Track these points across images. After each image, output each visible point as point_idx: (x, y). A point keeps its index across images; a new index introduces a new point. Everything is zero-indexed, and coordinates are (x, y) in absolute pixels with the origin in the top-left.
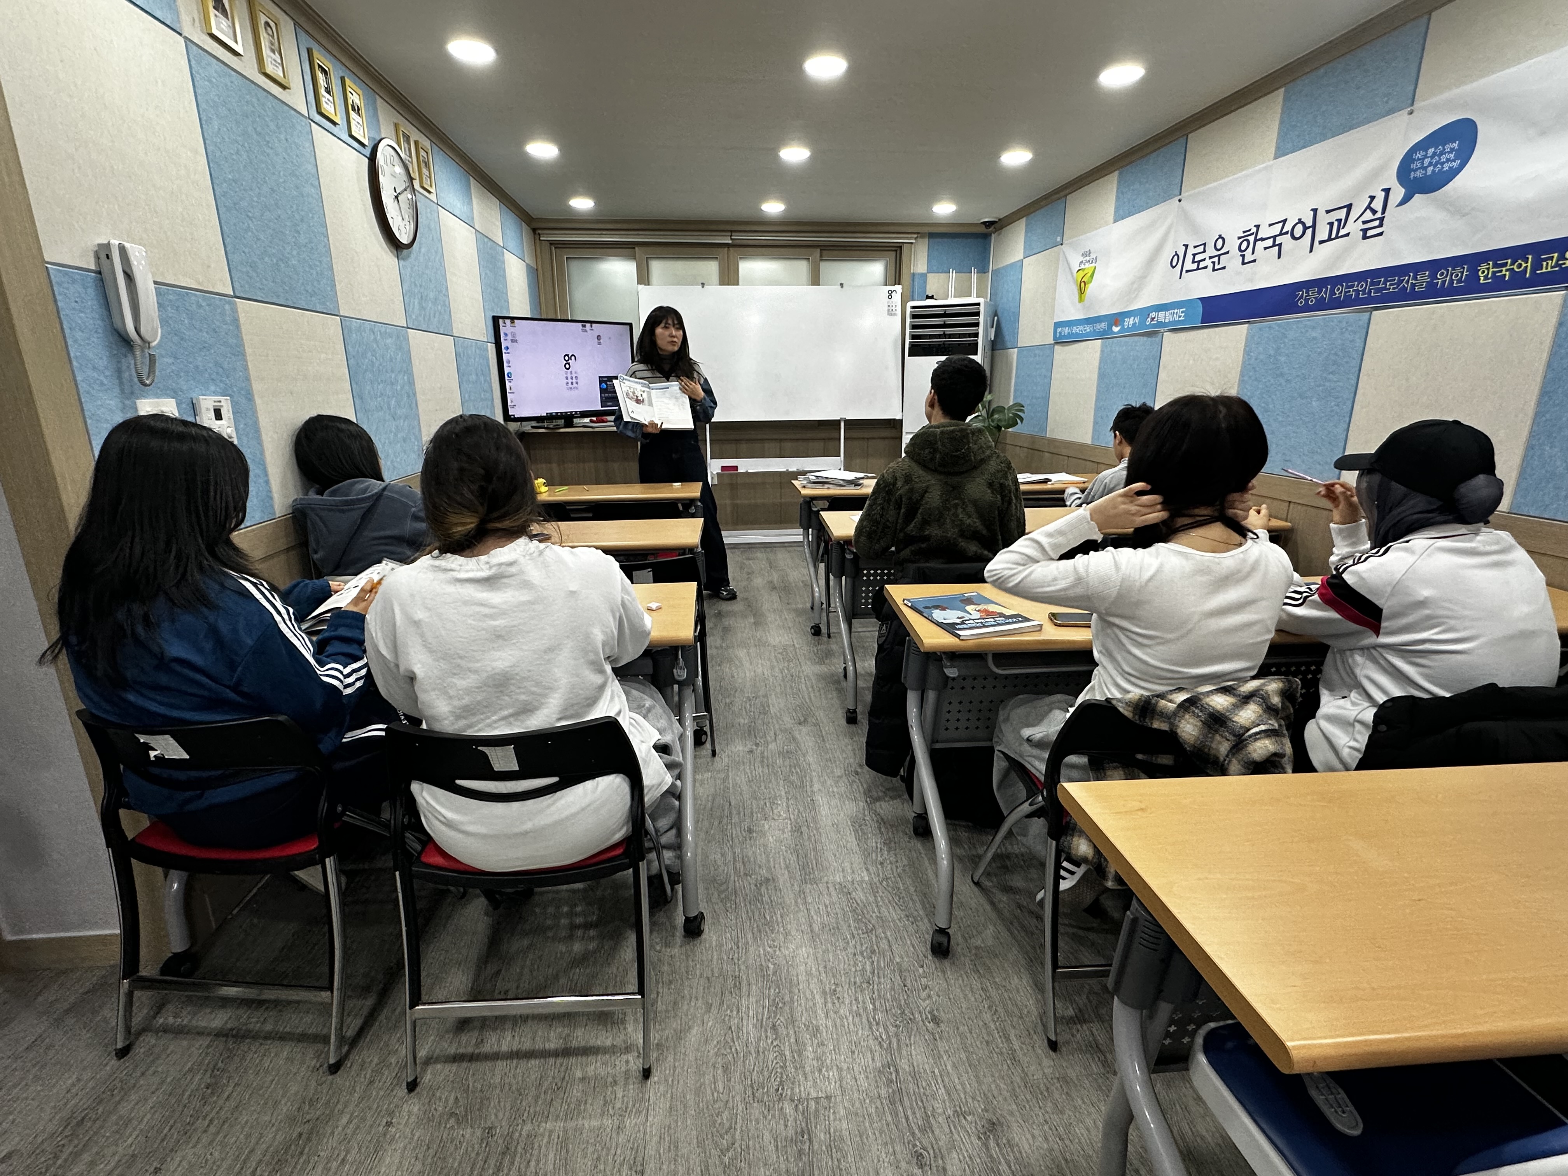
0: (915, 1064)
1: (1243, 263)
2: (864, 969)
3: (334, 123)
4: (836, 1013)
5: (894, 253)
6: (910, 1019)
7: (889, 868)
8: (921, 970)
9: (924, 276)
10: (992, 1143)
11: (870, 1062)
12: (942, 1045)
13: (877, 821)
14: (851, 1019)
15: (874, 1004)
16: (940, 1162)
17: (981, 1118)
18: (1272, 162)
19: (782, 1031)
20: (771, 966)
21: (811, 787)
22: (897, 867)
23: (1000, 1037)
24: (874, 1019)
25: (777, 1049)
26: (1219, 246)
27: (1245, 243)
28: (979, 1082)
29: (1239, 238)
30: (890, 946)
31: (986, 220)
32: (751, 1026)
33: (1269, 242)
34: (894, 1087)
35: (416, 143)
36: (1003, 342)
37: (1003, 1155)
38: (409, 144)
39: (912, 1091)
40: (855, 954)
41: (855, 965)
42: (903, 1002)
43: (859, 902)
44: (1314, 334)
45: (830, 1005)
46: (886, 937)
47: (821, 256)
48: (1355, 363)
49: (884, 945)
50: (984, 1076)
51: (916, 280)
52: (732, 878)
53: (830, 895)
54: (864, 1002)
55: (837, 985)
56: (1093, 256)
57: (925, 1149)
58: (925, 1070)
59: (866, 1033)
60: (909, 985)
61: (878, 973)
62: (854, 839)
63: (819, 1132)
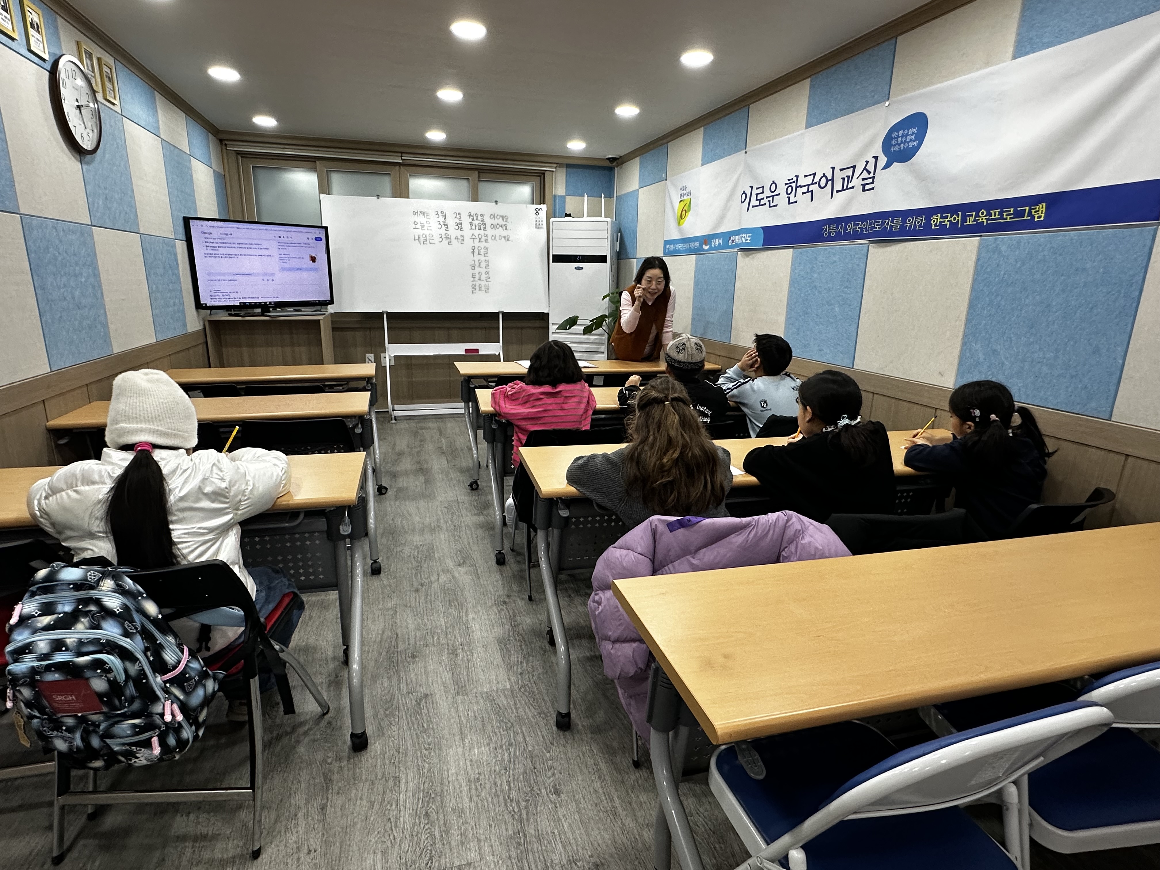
0: (539, 828)
1: (789, 203)
2: (503, 759)
3: (12, 39)
4: (478, 796)
5: (539, 178)
6: (538, 794)
7: (527, 677)
8: (548, 755)
11: (504, 831)
12: (561, 812)
13: (519, 640)
14: (490, 799)
15: (509, 786)
17: (588, 863)
18: (803, 131)
19: (433, 816)
20: (427, 766)
21: (466, 616)
22: (533, 676)
23: (606, 799)
24: (509, 797)
25: (428, 831)
26: (773, 189)
27: (790, 189)
28: (588, 835)
29: (786, 184)
31: (610, 156)
32: (407, 816)
33: (805, 189)
34: (522, 848)
35: (99, 60)
36: (626, 253)
38: (92, 60)
39: (536, 850)
41: (496, 756)
42: (532, 781)
44: (835, 259)
45: (473, 791)
47: (479, 177)
48: (860, 281)
49: (520, 738)
50: (592, 829)
51: (557, 201)
52: (396, 696)
53: (478, 702)
54: (501, 785)
55: (480, 774)
56: (688, 190)
59: (501, 809)
60: (538, 768)
61: (514, 761)
62: (499, 656)
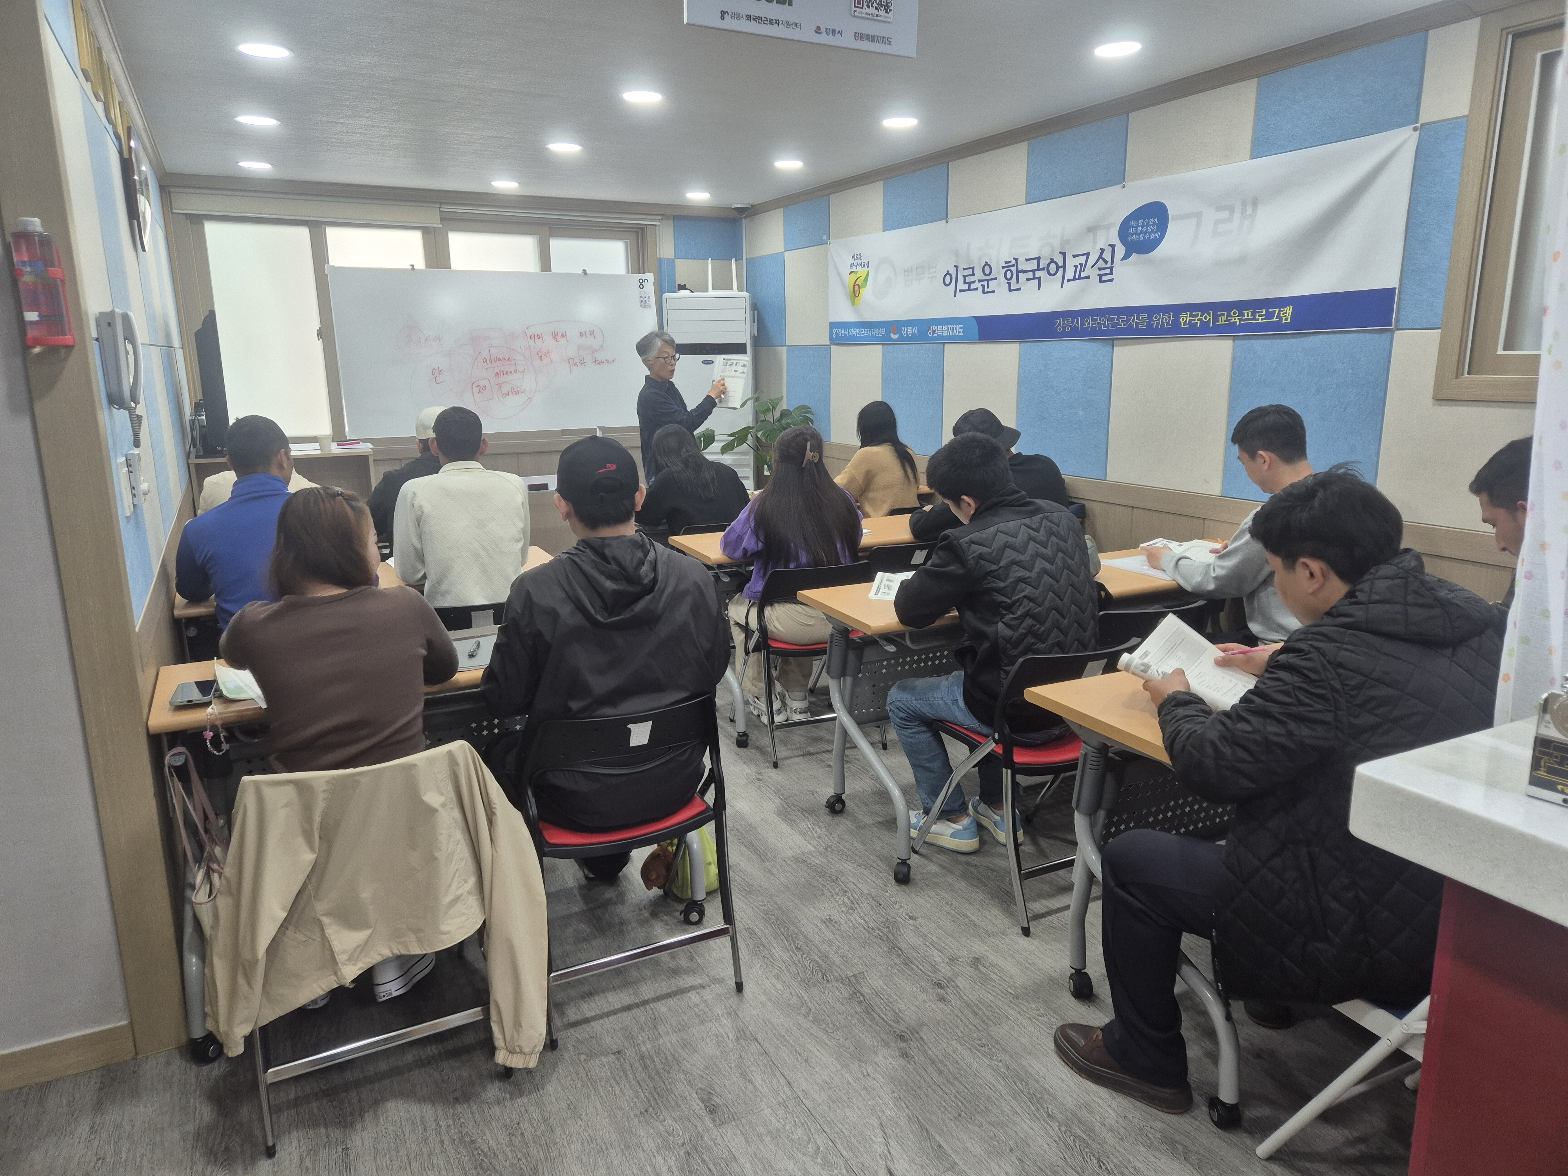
0: (911, 943)
1: (1010, 290)
5: (636, 235)
9: (671, 262)
18: (1024, 207)
19: (806, 949)
22: (833, 837)
24: (868, 927)
25: (808, 959)
26: (987, 272)
27: (1009, 273)
29: (1003, 267)
30: (856, 885)
31: (738, 206)
33: (1029, 275)
36: (770, 339)
40: (832, 896)
43: (816, 865)
44: (1073, 355)
46: (850, 881)
48: (1107, 380)
51: (665, 266)
54: (855, 920)
55: (830, 915)
56: (864, 260)
58: (920, 945)
59: (868, 936)
63: (865, 990)
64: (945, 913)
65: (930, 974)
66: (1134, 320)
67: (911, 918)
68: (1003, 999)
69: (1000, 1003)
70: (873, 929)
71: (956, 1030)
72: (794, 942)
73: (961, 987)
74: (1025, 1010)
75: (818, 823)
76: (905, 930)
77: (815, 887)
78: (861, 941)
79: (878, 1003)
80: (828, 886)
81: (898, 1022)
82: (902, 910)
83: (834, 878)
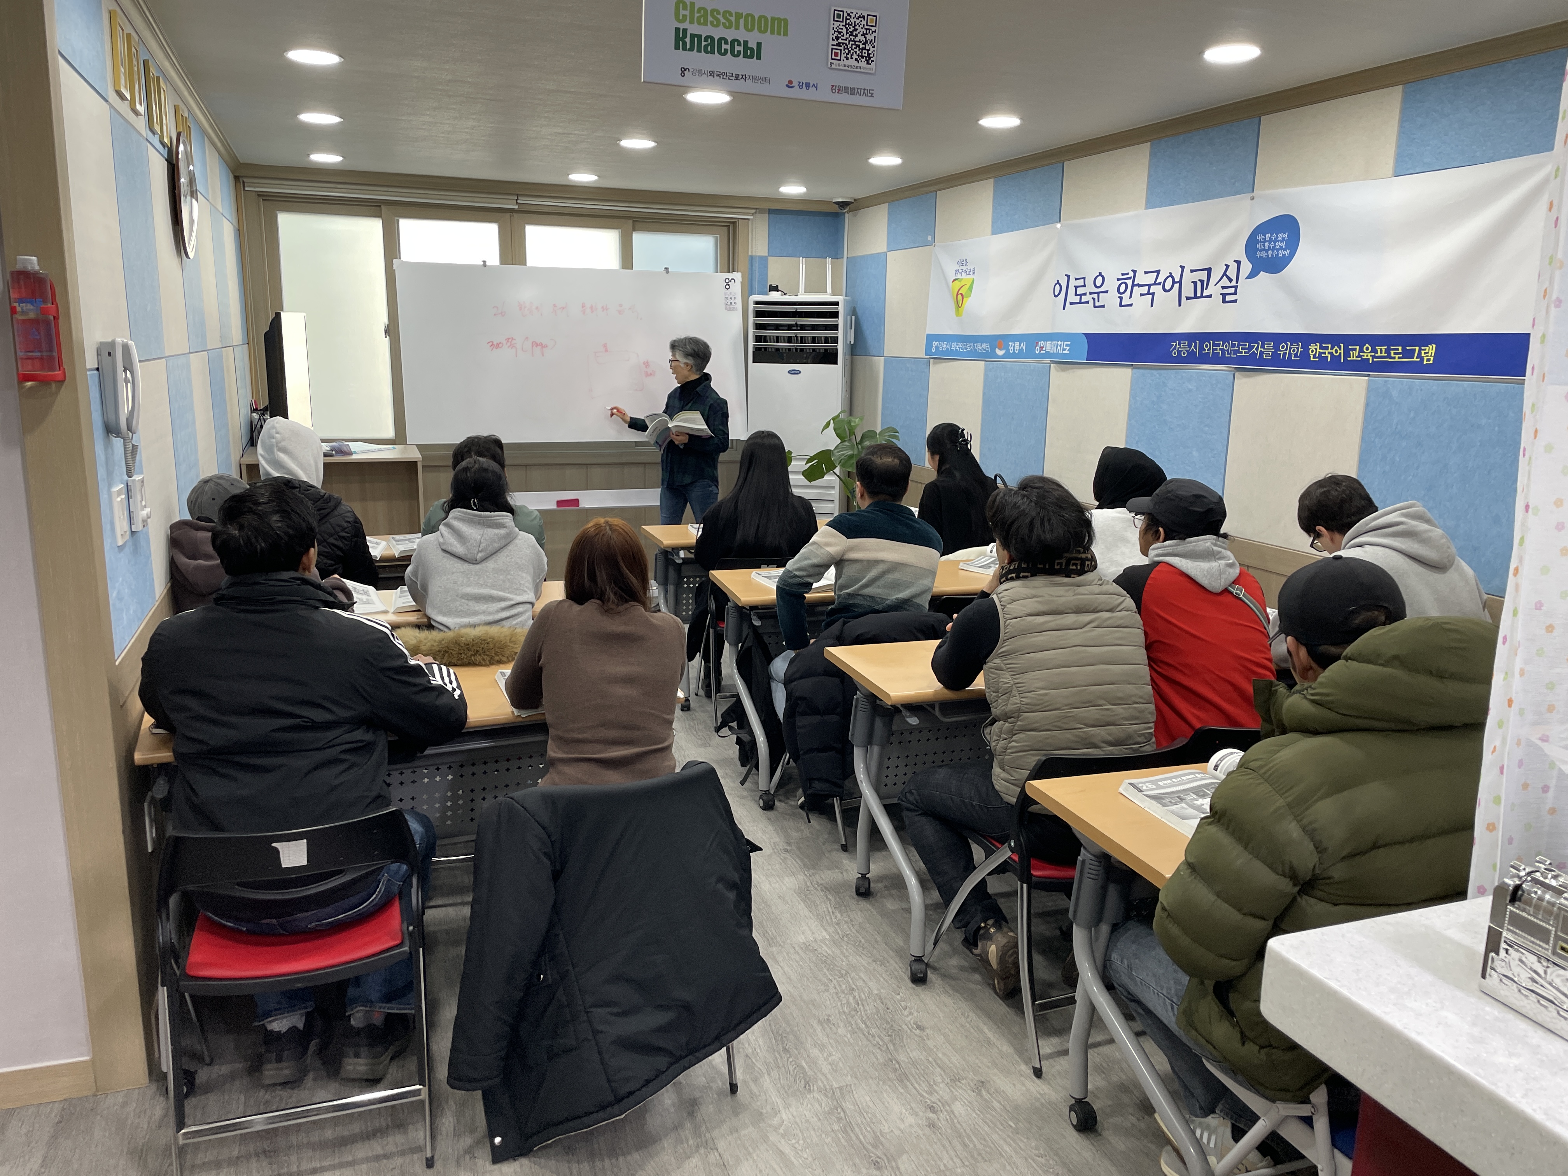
0: (912, 1057)
1: (1122, 306)
2: (848, 1003)
5: (726, 228)
7: (845, 926)
8: (898, 997)
9: (764, 260)
10: (984, 1092)
11: (875, 1059)
12: (930, 1043)
13: (822, 890)
14: (849, 1036)
15: (866, 1024)
16: (948, 1108)
17: (972, 1080)
18: (1144, 211)
22: (853, 925)
24: (869, 1033)
25: (793, 1063)
26: (1099, 283)
27: (1123, 286)
29: (1118, 280)
30: (866, 984)
31: (840, 200)
33: (1145, 290)
36: (865, 346)
37: (994, 1098)
40: (837, 993)
41: (840, 1000)
43: (827, 955)
44: (1190, 387)
45: (828, 1029)
46: (861, 978)
47: (634, 226)
49: (860, 983)
50: (969, 1056)
51: (756, 264)
53: (797, 953)
54: (856, 1024)
55: (829, 1016)
56: (970, 266)
57: (934, 1103)
58: (921, 1060)
59: (865, 1043)
60: (891, 1007)
61: (862, 1004)
62: (804, 907)
63: (848, 1106)
64: (958, 1025)
65: (925, 1094)
66: (1257, 349)
67: (919, 1027)
68: (1000, 1133)
69: (995, 1137)
70: (873, 1036)
71: (939, 1162)
72: (783, 1043)
73: (956, 1113)
74: (1023, 1147)
75: (840, 906)
76: (909, 1041)
77: (820, 981)
78: (857, 1048)
79: (860, 1122)
80: (835, 982)
81: (875, 1146)
82: (911, 1017)
83: (844, 972)
